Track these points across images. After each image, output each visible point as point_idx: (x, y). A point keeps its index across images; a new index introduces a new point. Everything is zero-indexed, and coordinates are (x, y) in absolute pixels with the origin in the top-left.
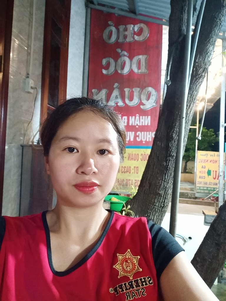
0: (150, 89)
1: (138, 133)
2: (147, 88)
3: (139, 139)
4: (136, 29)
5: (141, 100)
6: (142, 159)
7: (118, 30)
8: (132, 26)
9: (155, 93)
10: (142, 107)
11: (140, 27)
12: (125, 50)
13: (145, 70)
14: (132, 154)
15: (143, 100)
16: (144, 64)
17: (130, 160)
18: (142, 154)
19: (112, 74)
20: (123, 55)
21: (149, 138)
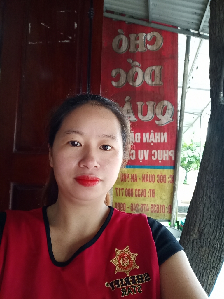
0: (166, 103)
1: (154, 151)
2: (162, 101)
3: (154, 158)
4: (149, 37)
5: (155, 115)
6: (158, 181)
7: (129, 39)
8: (145, 34)
9: (172, 107)
10: (157, 122)
11: (153, 36)
12: (136, 61)
13: (159, 82)
14: (147, 175)
15: (158, 115)
16: (158, 75)
17: (145, 182)
18: (158, 175)
19: (123, 86)
20: (135, 66)
21: (166, 157)
